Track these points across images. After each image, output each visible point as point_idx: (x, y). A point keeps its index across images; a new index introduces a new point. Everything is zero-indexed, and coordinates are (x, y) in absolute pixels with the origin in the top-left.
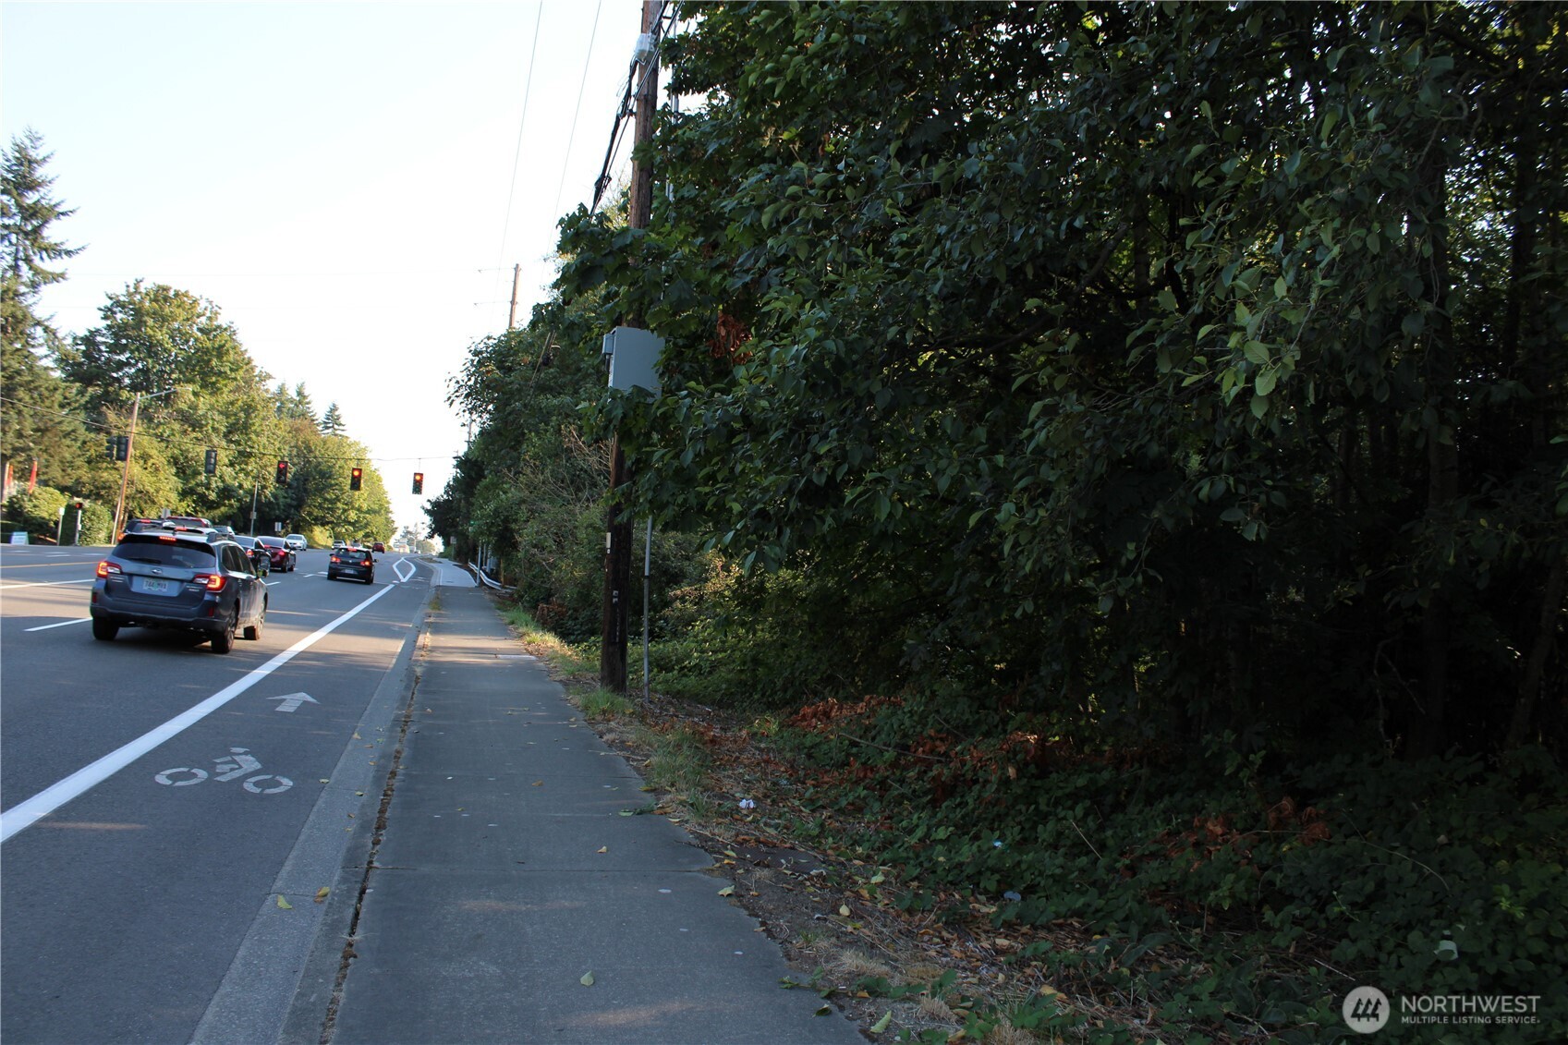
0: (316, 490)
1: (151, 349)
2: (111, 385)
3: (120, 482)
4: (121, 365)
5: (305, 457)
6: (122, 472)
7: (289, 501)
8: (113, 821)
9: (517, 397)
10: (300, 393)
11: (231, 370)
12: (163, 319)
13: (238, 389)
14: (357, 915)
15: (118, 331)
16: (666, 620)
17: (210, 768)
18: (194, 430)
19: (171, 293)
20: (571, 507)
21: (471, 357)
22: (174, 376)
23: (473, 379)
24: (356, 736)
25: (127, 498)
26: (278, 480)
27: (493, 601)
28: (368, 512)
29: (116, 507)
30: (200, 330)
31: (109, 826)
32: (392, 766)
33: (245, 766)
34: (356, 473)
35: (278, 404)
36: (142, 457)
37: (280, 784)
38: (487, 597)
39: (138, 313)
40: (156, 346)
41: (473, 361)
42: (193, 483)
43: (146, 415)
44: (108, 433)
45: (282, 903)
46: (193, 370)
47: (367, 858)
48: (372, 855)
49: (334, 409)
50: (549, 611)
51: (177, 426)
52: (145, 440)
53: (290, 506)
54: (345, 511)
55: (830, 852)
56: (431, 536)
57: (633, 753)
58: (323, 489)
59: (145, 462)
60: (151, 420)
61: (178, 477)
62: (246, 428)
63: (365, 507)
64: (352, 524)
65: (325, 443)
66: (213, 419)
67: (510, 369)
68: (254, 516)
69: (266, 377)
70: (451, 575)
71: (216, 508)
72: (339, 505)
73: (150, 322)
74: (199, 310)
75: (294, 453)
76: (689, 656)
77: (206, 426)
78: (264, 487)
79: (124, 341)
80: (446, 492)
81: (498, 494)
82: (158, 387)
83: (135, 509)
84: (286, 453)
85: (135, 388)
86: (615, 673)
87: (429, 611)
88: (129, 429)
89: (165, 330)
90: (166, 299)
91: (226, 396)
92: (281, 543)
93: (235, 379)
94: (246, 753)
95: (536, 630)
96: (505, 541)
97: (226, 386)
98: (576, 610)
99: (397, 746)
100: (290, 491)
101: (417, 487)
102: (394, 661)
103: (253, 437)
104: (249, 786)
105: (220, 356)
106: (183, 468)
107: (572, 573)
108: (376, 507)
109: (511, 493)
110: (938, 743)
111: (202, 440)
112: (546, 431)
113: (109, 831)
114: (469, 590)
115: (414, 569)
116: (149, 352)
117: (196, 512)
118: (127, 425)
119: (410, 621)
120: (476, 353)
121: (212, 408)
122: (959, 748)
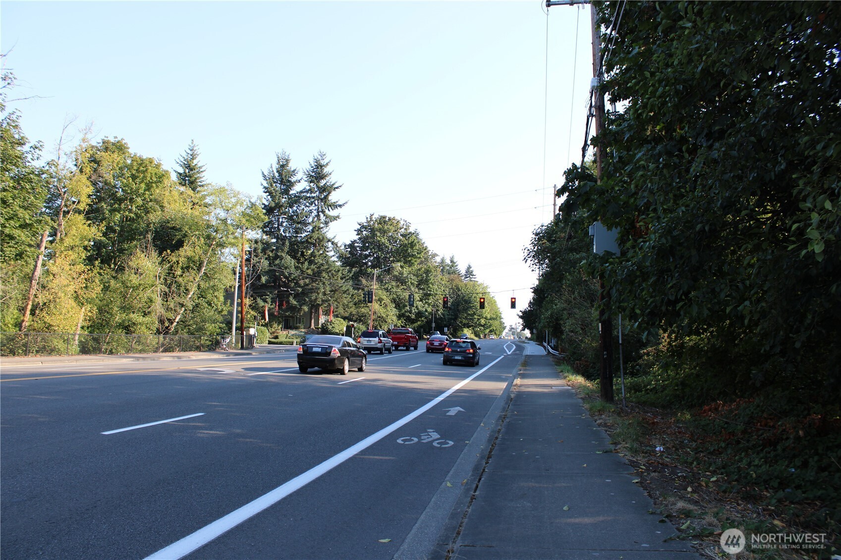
0: (463, 310)
1: (380, 247)
2: (363, 266)
3: (370, 313)
4: (366, 256)
5: (457, 293)
6: (370, 308)
7: (450, 317)
8: (382, 456)
9: (559, 255)
10: (452, 261)
11: (418, 253)
12: (384, 232)
13: (421, 263)
14: (477, 487)
15: (364, 240)
16: (640, 366)
17: (419, 437)
18: (402, 285)
19: (387, 219)
20: (590, 310)
21: (534, 236)
22: (391, 259)
23: (536, 247)
24: (482, 424)
25: (373, 320)
26: (444, 307)
27: (553, 361)
28: (491, 319)
29: (369, 325)
30: (401, 235)
31: (381, 457)
32: (497, 435)
33: (433, 437)
34: (482, 300)
35: (441, 268)
36: (379, 300)
37: (448, 443)
38: (551, 359)
39: (373, 230)
40: (382, 245)
41: (535, 238)
42: (403, 311)
43: (380, 280)
44: (363, 290)
45: (449, 484)
46: (400, 255)
47: (483, 468)
48: (485, 467)
49: (469, 267)
50: (580, 365)
51: (394, 283)
52: (380, 292)
53: (451, 319)
54: (479, 319)
55: (694, 468)
56: (523, 330)
57: (610, 428)
58: (467, 309)
59: (381, 302)
60: (382, 282)
61: (396, 308)
62: (426, 281)
63: (489, 317)
64: (483, 326)
65: (466, 285)
66: (411, 279)
67: (555, 241)
68: (434, 325)
69: (435, 255)
70: (533, 349)
71: (415, 323)
72: (476, 317)
73: (379, 234)
74: (400, 225)
75: (451, 291)
76: (650, 384)
77: (408, 282)
78: (438, 310)
79: (367, 245)
80: (529, 306)
81: (552, 306)
82: (385, 266)
83: (377, 325)
84: (447, 292)
85: (373, 267)
86: (607, 392)
87: (520, 368)
88: (372, 287)
89: (385, 237)
90: (385, 222)
91: (416, 267)
92: (444, 338)
93: (420, 258)
94: (433, 432)
95: (573, 375)
96: (557, 331)
97: (416, 261)
98: (594, 363)
99: (499, 427)
100: (450, 311)
101: (513, 305)
102: (502, 392)
103: (431, 286)
104: (435, 444)
105: (412, 247)
106: (398, 304)
107: (591, 344)
108: (494, 316)
109: (559, 305)
110: (769, 421)
111: (406, 289)
112: (574, 272)
113: (381, 459)
114: (542, 356)
115: (515, 347)
116: (379, 248)
117: (406, 325)
118: (371, 285)
119: (511, 373)
120: (537, 234)
121: (410, 273)
122: (780, 423)
